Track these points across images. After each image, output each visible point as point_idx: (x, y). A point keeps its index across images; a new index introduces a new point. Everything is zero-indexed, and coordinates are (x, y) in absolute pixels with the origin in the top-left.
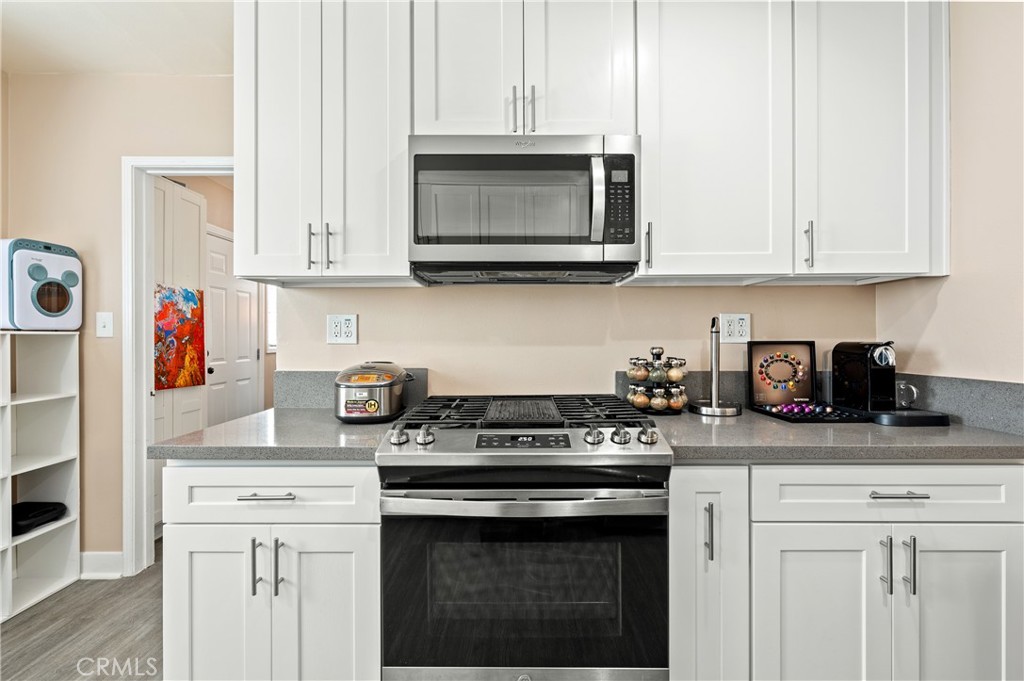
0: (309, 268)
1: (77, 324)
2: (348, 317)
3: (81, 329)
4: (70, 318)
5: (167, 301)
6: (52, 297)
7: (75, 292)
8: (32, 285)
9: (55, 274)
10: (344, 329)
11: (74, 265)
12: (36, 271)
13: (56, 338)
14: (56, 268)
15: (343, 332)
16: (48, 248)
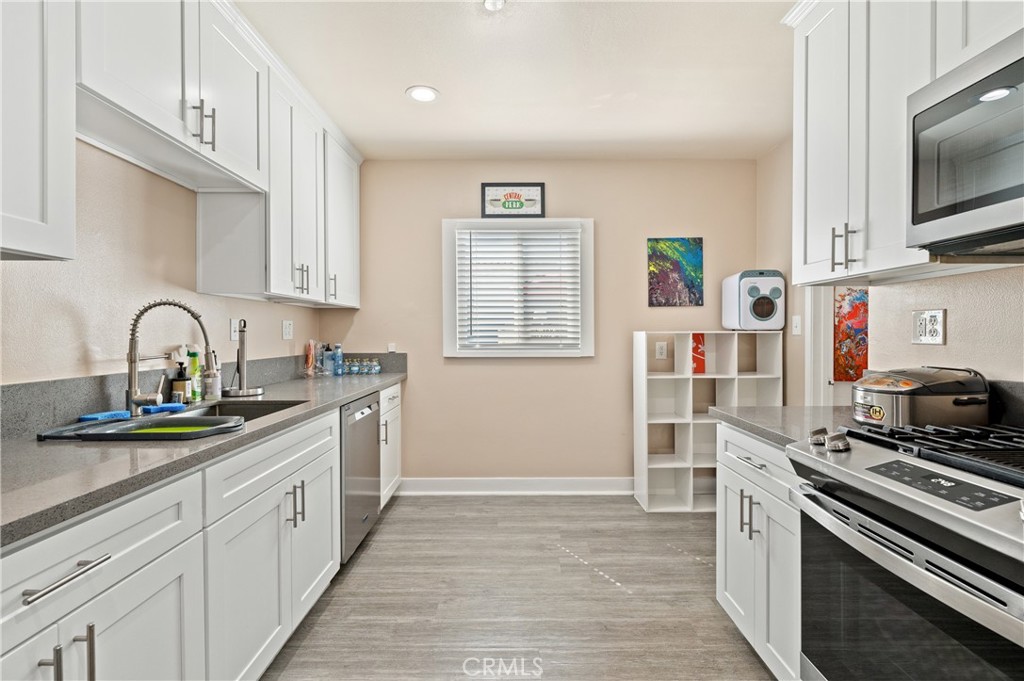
0: (833, 270)
1: (782, 325)
2: (933, 313)
3: (784, 329)
4: (776, 321)
5: (858, 302)
6: (763, 307)
7: (780, 302)
8: (750, 300)
9: (765, 291)
10: (929, 327)
11: (778, 282)
12: (753, 290)
13: (768, 336)
14: (766, 286)
15: (927, 330)
16: (761, 274)
